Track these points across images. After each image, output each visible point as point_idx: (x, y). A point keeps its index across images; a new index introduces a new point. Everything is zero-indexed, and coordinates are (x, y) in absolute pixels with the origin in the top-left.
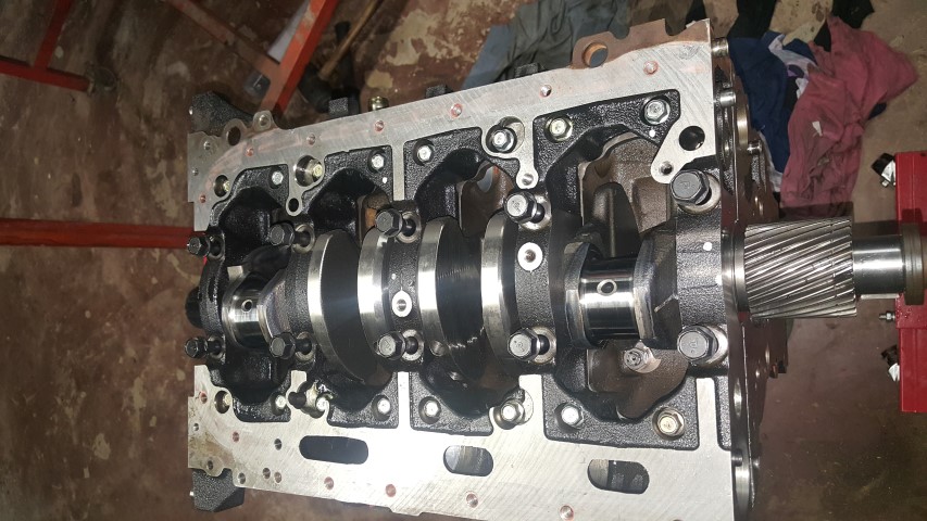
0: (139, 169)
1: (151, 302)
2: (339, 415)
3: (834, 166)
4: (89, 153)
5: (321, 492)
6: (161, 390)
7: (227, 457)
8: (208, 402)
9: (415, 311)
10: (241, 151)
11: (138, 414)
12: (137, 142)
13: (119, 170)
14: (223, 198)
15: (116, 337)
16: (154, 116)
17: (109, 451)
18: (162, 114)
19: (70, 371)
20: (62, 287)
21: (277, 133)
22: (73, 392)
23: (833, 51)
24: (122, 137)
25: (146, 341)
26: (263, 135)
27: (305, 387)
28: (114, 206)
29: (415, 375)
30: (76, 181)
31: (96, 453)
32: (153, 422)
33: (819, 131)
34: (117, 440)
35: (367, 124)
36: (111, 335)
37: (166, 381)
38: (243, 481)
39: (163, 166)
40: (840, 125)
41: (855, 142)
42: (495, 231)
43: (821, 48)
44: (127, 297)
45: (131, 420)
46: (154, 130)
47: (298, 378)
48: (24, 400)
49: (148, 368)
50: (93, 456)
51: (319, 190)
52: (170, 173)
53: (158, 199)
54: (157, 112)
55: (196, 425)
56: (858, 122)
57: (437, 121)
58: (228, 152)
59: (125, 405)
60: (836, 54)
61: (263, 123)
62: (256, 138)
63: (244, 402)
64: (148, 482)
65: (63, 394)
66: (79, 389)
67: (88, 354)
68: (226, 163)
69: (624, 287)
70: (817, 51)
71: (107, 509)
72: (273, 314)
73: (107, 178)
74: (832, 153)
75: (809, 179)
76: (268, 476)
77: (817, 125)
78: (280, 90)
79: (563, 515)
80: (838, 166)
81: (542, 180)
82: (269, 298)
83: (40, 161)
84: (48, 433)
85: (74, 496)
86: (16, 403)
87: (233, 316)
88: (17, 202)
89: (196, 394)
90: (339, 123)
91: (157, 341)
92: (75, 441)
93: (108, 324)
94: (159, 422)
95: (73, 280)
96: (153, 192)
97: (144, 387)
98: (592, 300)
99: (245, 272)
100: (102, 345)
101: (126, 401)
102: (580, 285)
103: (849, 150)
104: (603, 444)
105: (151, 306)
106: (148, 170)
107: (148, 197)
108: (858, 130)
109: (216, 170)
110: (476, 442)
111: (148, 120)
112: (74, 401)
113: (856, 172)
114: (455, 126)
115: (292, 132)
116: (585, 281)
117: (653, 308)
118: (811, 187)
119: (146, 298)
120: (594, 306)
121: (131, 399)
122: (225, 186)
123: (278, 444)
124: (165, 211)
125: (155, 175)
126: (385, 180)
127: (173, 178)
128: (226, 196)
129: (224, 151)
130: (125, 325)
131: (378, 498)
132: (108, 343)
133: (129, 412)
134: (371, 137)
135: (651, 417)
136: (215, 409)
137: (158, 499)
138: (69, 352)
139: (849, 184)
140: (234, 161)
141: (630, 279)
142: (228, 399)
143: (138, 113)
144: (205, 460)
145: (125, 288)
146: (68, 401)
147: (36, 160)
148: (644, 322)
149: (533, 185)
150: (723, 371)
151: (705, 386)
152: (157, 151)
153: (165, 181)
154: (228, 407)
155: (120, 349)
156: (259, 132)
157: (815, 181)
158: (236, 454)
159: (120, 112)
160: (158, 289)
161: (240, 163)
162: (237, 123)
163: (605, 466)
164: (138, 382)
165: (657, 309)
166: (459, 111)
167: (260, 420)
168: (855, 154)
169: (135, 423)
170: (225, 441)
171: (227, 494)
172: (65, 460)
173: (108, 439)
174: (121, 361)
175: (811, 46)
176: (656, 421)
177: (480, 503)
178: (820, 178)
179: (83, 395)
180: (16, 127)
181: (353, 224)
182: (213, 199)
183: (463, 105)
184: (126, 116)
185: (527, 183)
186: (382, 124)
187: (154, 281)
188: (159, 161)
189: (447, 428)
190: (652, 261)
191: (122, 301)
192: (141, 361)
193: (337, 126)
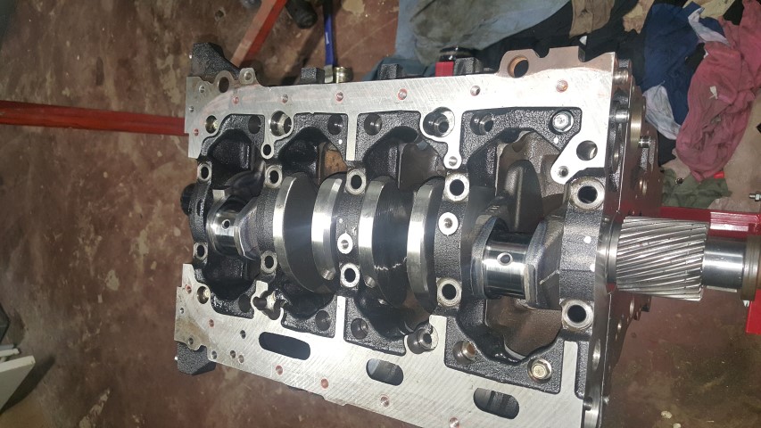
0: (151, 59)
1: (155, 171)
2: (290, 319)
3: (724, 124)
4: (111, 42)
5: (272, 374)
6: (161, 242)
7: (204, 337)
8: (192, 293)
9: (355, 250)
10: (229, 98)
11: (142, 258)
12: (150, 36)
13: (135, 59)
14: (212, 135)
15: (127, 195)
16: (165, 17)
17: (118, 284)
18: (172, 15)
19: (90, 218)
20: (86, 151)
21: (257, 88)
22: (92, 236)
23: (741, 24)
24: (139, 31)
25: (151, 201)
26: (247, 88)
27: (266, 294)
28: (129, 89)
29: (351, 300)
30: (100, 63)
31: (108, 285)
32: (153, 266)
33: (715, 95)
34: (124, 277)
35: (330, 93)
36: (123, 194)
37: (166, 236)
38: (215, 357)
39: (170, 60)
40: (734, 90)
41: (746, 106)
42: (424, 194)
43: (730, 23)
44: (137, 164)
45: (136, 262)
46: (165, 27)
47: (261, 287)
48: (53, 238)
49: (151, 223)
50: (106, 287)
51: (287, 141)
52: (176, 66)
53: (165, 88)
54: (168, 13)
55: (182, 309)
56: (751, 89)
57: (386, 100)
58: (218, 98)
59: (132, 250)
60: (743, 27)
61: (248, 78)
62: (241, 89)
63: (220, 297)
64: (147, 311)
65: (84, 236)
66: (97, 233)
67: (105, 206)
68: (217, 106)
69: (519, 258)
70: (725, 24)
71: (115, 328)
72: (246, 232)
73: (124, 63)
74: (725, 113)
75: (701, 134)
76: (234, 357)
77: (713, 90)
78: (269, 11)
79: (452, 425)
80: (729, 125)
81: (465, 163)
82: (243, 221)
83: (72, 43)
84: (71, 265)
85: (90, 315)
86: (47, 239)
87: (215, 228)
88: (51, 77)
89: (183, 285)
90: (308, 88)
91: (159, 203)
92: (92, 273)
93: (121, 185)
94: (158, 266)
95: (95, 146)
96: (162, 81)
97: (148, 238)
98: (492, 264)
99: (226, 195)
100: (116, 202)
101: (133, 247)
102: (485, 251)
103: (740, 113)
104: (488, 378)
105: (155, 175)
106: (159, 62)
107: (157, 85)
108: (750, 96)
109: (208, 110)
110: (392, 359)
111: (160, 19)
112: (92, 243)
113: (743, 131)
114: (400, 108)
115: (270, 89)
116: (489, 248)
117: (539, 281)
118: (703, 140)
119: (152, 167)
120: (493, 270)
121: (137, 246)
122: (216, 124)
123: (243, 334)
124: (171, 97)
125: (163, 67)
126: (340, 142)
127: (178, 71)
128: (215, 133)
129: (215, 96)
130: (135, 187)
131: (315, 388)
132: (121, 200)
133: (135, 256)
134: (332, 104)
135: (527, 363)
136: (197, 300)
137: (154, 326)
138: (89, 203)
139: (735, 142)
140: (223, 106)
141: (524, 253)
142: (207, 293)
143: (153, 11)
144: (188, 337)
145: (135, 157)
146: (88, 242)
147: (68, 43)
148: (531, 290)
149: (457, 167)
150: (585, 337)
151: (571, 348)
152: (167, 46)
153: (172, 72)
154: (207, 299)
155: (130, 205)
156: (244, 85)
157: (707, 136)
158: (211, 336)
159: (138, 9)
160: (161, 161)
161: (227, 108)
162: (225, 74)
163: (488, 394)
164: (143, 233)
165: (541, 282)
166: (404, 94)
167: (230, 313)
168: (745, 116)
169: (140, 266)
170: (203, 324)
171: (202, 365)
172: (84, 287)
173: (119, 274)
174: (130, 215)
175: (720, 21)
176: (530, 367)
177: (391, 404)
178: (711, 134)
179: (100, 238)
180: (52, 13)
181: (315, 164)
182: (204, 134)
183: (408, 91)
184: (143, 14)
185: (453, 164)
186: (342, 94)
187: (159, 154)
188: (168, 55)
189: (371, 344)
190: (543, 244)
191: (133, 168)
192: (147, 216)
193: (306, 91)
